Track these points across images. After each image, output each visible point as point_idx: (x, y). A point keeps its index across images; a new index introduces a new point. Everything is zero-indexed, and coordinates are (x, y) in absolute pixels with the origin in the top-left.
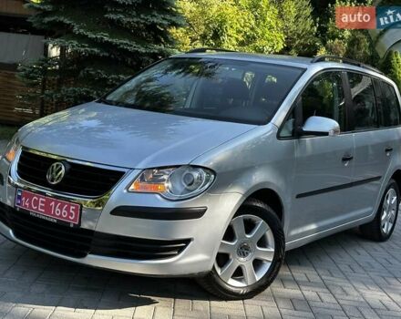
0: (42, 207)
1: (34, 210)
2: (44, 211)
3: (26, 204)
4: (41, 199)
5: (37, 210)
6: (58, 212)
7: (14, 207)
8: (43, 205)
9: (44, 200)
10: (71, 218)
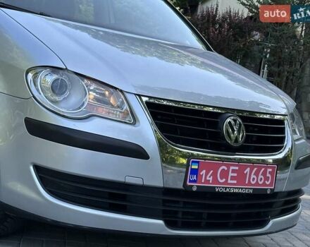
0: (233, 178)
1: (221, 183)
2: (235, 182)
3: (208, 178)
4: (232, 168)
5: (226, 183)
6: (254, 179)
7: (184, 186)
8: (235, 175)
9: (237, 168)
10: (268, 183)
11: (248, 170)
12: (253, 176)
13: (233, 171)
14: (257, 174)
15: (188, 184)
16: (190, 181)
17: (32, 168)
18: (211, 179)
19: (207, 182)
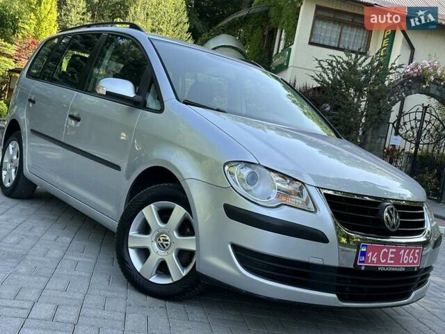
0: (391, 259)
1: (382, 264)
2: (392, 262)
3: (373, 259)
4: (391, 250)
5: (386, 263)
6: (406, 259)
7: (354, 266)
8: (393, 256)
9: (395, 250)
10: (415, 262)
11: (403, 251)
12: (406, 257)
13: (392, 253)
14: (408, 255)
15: (359, 264)
16: (360, 262)
17: (230, 247)
18: (375, 260)
19: (372, 262)
